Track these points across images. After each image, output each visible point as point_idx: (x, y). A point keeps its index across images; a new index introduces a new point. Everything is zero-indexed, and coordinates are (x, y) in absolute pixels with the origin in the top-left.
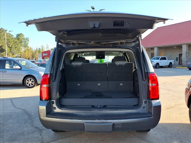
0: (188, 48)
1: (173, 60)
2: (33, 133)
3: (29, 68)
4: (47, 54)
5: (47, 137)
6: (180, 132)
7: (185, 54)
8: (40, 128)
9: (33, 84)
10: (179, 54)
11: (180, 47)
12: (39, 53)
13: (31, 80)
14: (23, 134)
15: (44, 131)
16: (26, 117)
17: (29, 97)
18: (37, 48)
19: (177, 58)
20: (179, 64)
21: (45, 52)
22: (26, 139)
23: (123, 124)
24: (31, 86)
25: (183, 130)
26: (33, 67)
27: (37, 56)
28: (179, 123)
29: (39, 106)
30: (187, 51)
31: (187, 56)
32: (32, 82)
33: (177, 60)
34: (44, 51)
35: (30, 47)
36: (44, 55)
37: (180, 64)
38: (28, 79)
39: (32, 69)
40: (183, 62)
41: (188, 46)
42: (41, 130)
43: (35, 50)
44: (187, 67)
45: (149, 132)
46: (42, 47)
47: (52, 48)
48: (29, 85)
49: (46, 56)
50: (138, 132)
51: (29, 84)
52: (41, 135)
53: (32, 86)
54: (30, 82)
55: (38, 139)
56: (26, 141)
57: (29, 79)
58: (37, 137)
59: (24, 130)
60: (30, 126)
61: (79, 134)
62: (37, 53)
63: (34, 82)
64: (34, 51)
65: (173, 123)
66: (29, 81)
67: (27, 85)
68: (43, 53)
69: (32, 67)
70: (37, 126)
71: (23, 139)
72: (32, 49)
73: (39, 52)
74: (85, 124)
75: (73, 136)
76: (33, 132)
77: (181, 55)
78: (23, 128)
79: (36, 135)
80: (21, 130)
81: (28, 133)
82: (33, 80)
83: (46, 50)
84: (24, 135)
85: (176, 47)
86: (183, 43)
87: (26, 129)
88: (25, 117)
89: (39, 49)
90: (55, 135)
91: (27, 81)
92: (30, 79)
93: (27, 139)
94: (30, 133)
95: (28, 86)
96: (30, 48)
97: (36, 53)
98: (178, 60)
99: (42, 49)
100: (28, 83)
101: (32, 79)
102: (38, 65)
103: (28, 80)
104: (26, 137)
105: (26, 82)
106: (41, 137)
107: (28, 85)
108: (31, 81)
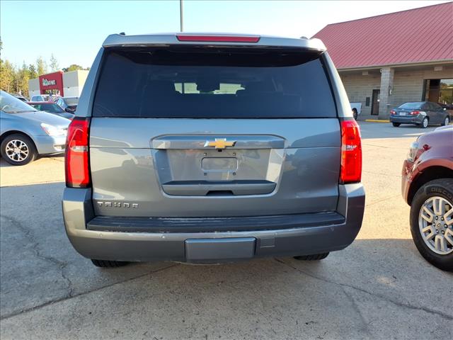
0: (393, 77)
1: (361, 104)
2: (44, 272)
3: (13, 113)
4: (53, 82)
5: (82, 280)
6: (389, 257)
7: (387, 89)
8: (59, 260)
9: (27, 155)
10: (374, 90)
11: (376, 73)
12: (31, 78)
13: (18, 144)
14: (15, 275)
15: (71, 266)
16: (18, 235)
17: (17, 187)
18: (24, 66)
19: (368, 99)
20: (372, 114)
21: (49, 77)
22: (26, 286)
23: (278, 240)
24: (20, 159)
25: (396, 253)
26: (23, 110)
27: (26, 87)
28: (385, 238)
29: (64, 202)
30: (392, 83)
31: (389, 95)
32: (22, 149)
33: (367, 105)
34: (45, 73)
35: (4, 61)
36: (46, 83)
37: (375, 112)
38: (11, 142)
39: (20, 115)
40: (381, 109)
41: (393, 71)
42: (64, 265)
43: (20, 70)
44: (391, 119)
45: (324, 260)
46: (40, 62)
47: (66, 68)
48: (16, 157)
49: (51, 87)
50: (299, 261)
51: (13, 154)
52: (66, 276)
53: (23, 159)
54: (17, 151)
55: (59, 286)
56: (27, 293)
57: (14, 142)
58: (57, 282)
59: (17, 265)
60: (33, 256)
61: (163, 269)
62: (27, 78)
63: (28, 151)
64: (16, 73)
65: (373, 238)
66: (13, 147)
67: (9, 156)
68: (41, 78)
69: (21, 112)
70: (52, 256)
71: (20, 288)
72: (11, 68)
73: (32, 75)
74: (187, 242)
75: (149, 275)
76: (43, 270)
77: (376, 92)
78: (13, 262)
79: (52, 275)
80: (9, 267)
81: (31, 273)
82: (25, 145)
83: (50, 71)
84: (20, 277)
85: (367, 74)
86: (385, 64)
87: (22, 263)
88: (15, 235)
89: (32, 68)
90: (102, 276)
91: (7, 146)
92: (16, 141)
93: (30, 286)
94: (35, 272)
95: (13, 159)
96: (7, 65)
97: (22, 77)
98: (371, 105)
99: (40, 69)
100: (10, 153)
101: (22, 142)
102: (35, 107)
103: (11, 145)
104: (26, 283)
105: (7, 150)
106: (66, 280)
107: (11, 157)
108: (21, 146)
